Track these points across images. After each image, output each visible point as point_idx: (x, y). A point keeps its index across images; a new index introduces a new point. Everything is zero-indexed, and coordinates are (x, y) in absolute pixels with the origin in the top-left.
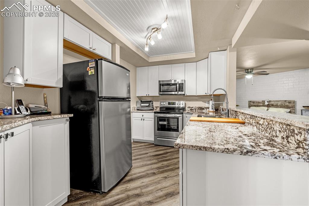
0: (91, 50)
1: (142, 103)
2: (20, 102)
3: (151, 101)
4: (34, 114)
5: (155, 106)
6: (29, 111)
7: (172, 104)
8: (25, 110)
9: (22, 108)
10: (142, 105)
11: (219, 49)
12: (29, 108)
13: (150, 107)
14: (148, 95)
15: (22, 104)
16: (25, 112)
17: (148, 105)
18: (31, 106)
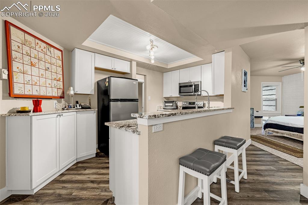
0: (113, 69)
1: (165, 103)
2: (77, 102)
3: (174, 102)
4: (83, 108)
5: (180, 106)
6: (81, 107)
7: (192, 104)
8: (79, 106)
9: (78, 105)
10: (166, 104)
11: (216, 51)
12: (81, 105)
13: (173, 106)
14: (171, 96)
15: (78, 104)
16: (78, 107)
17: (172, 104)
18: (82, 104)
